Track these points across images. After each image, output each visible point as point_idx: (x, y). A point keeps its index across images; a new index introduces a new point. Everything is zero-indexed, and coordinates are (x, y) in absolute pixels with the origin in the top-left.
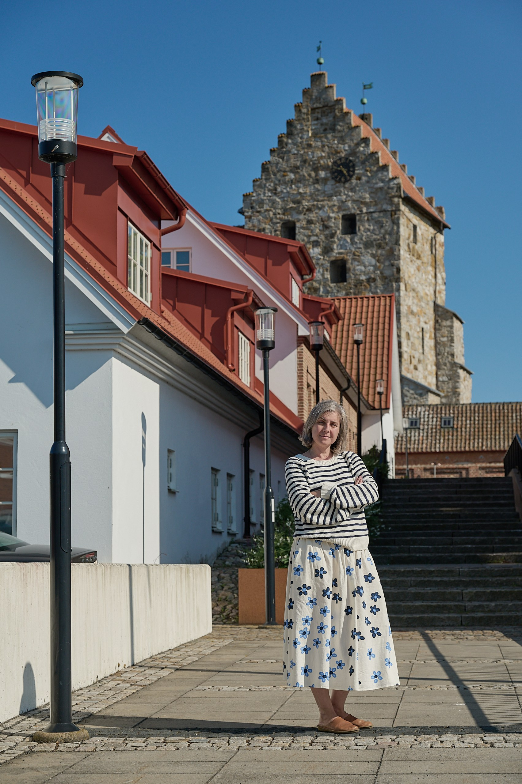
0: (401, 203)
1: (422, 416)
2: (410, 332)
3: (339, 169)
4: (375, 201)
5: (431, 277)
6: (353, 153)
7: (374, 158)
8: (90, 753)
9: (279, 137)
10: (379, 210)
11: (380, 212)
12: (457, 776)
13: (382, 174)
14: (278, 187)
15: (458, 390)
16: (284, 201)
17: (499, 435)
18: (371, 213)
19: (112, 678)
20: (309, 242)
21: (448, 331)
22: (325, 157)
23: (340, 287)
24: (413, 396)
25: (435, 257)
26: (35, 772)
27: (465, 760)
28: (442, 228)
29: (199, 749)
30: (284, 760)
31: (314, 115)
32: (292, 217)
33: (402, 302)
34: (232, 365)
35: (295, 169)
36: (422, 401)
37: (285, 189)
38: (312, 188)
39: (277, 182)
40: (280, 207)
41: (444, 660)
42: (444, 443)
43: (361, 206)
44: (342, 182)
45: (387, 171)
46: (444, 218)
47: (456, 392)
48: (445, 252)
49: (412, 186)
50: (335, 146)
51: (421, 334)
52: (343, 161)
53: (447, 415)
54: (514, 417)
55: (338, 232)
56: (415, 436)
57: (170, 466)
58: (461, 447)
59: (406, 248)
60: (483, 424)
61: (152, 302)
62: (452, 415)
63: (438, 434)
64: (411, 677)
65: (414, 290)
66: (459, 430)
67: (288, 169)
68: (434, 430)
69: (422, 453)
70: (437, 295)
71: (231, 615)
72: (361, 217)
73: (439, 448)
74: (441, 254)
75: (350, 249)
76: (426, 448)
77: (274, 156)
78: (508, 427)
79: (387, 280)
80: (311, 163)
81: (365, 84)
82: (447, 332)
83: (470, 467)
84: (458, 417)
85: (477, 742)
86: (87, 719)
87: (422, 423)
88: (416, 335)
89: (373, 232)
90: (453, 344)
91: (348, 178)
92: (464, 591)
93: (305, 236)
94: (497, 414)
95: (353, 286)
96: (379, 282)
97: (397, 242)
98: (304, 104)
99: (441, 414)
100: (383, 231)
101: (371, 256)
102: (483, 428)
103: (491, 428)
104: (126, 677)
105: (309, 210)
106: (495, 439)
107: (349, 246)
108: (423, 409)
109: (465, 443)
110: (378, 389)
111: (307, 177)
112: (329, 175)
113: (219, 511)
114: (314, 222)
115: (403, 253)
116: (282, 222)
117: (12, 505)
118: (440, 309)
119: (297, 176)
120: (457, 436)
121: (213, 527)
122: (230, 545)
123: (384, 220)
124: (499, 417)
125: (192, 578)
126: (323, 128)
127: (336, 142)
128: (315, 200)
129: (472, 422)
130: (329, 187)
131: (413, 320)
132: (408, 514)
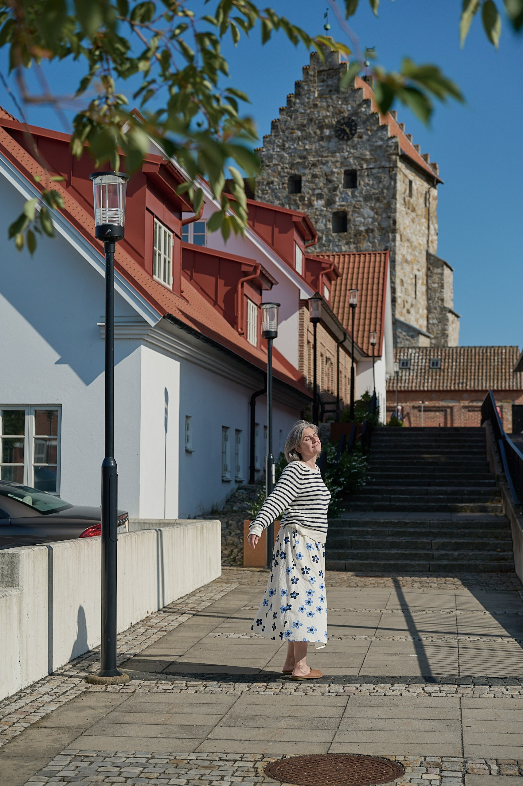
0: (398, 160)
1: (413, 358)
2: (404, 279)
3: (342, 127)
4: (375, 158)
5: (424, 228)
6: (356, 113)
7: (374, 118)
8: (131, 694)
9: (288, 97)
10: (378, 167)
11: (379, 168)
12: (400, 720)
13: (382, 133)
14: (286, 143)
15: (446, 332)
16: (291, 156)
17: (482, 376)
18: (371, 168)
19: (142, 623)
20: (313, 195)
21: (439, 278)
22: (329, 116)
23: (341, 237)
24: (405, 338)
25: (429, 210)
26: (92, 710)
27: (408, 707)
28: (435, 183)
29: (212, 692)
30: (275, 703)
31: (321, 77)
32: (298, 171)
33: (397, 251)
34: (242, 329)
35: (302, 127)
36: (414, 343)
37: (293, 145)
38: (317, 144)
39: (285, 139)
40: (287, 161)
41: (408, 610)
42: (432, 382)
43: (362, 162)
44: (345, 140)
45: (387, 130)
46: (438, 174)
47: (445, 333)
48: (438, 205)
49: (409, 144)
50: (339, 106)
51: (414, 281)
52: (346, 120)
53: (436, 357)
54: (496, 360)
55: (340, 186)
56: (405, 376)
57: (187, 429)
58: (447, 387)
59: (402, 202)
60: (467, 366)
61: (173, 285)
62: (440, 357)
63: (427, 374)
64: (379, 627)
65: (408, 240)
66: (446, 370)
67: (295, 127)
68: (423, 371)
69: (412, 391)
70: (430, 245)
71: (237, 558)
72: (361, 172)
73: (427, 387)
74: (435, 207)
75: (351, 202)
76: (416, 387)
77: (283, 115)
78: (490, 369)
79: (384, 231)
80: (317, 122)
81: (368, 47)
82: (437, 279)
83: (454, 406)
84: (445, 359)
85: (419, 692)
86: (126, 663)
87: (412, 363)
88: (409, 281)
89: (372, 186)
90: (443, 290)
91: (351, 136)
92: (433, 541)
93: (310, 189)
94: (481, 357)
95: (353, 236)
96: (377, 232)
97: (394, 197)
98: (311, 67)
99: (430, 355)
100: (381, 186)
101: (370, 209)
102: (467, 369)
103: (475, 369)
104: (153, 623)
105: (314, 165)
106: (478, 379)
107: (350, 199)
108: (414, 351)
109: (451, 383)
110: (372, 341)
111: (313, 135)
112: (333, 133)
113: (228, 462)
114: (319, 176)
115: (400, 206)
116: (289, 176)
117: (56, 467)
118: (432, 258)
119: (304, 133)
120: (444, 376)
121: (222, 477)
122: (237, 491)
123: (383, 176)
124: (483, 359)
125: (205, 534)
126: (329, 89)
127: (340, 103)
128: (320, 156)
129: (458, 364)
130: (333, 144)
131: (407, 268)
132: (392, 461)
